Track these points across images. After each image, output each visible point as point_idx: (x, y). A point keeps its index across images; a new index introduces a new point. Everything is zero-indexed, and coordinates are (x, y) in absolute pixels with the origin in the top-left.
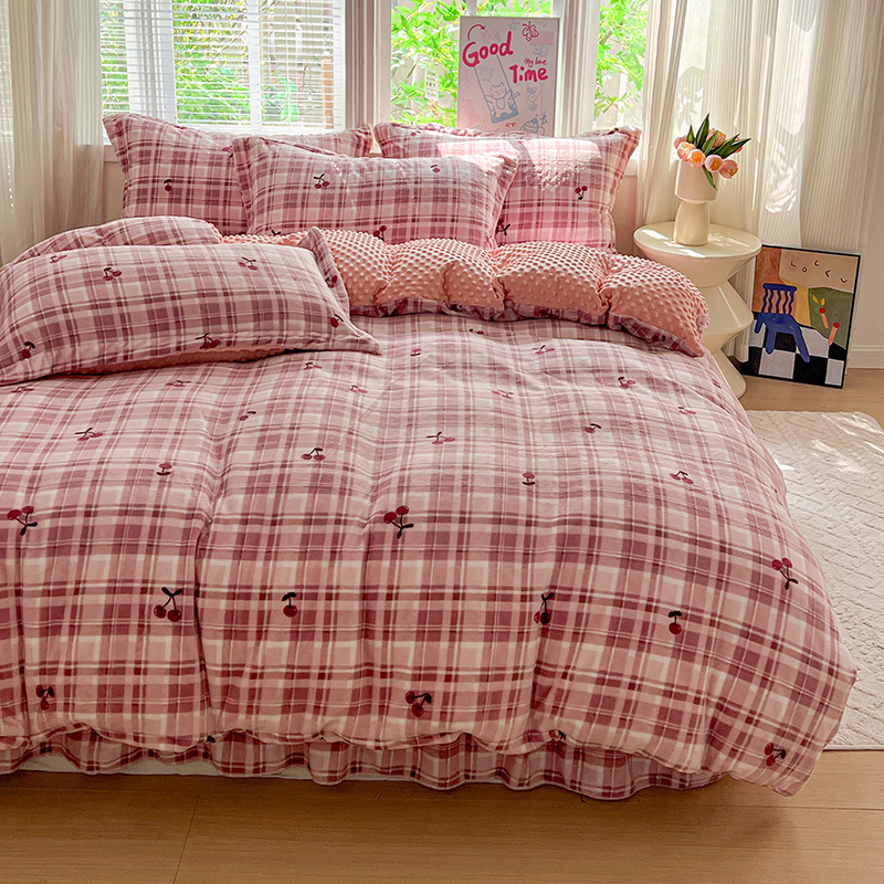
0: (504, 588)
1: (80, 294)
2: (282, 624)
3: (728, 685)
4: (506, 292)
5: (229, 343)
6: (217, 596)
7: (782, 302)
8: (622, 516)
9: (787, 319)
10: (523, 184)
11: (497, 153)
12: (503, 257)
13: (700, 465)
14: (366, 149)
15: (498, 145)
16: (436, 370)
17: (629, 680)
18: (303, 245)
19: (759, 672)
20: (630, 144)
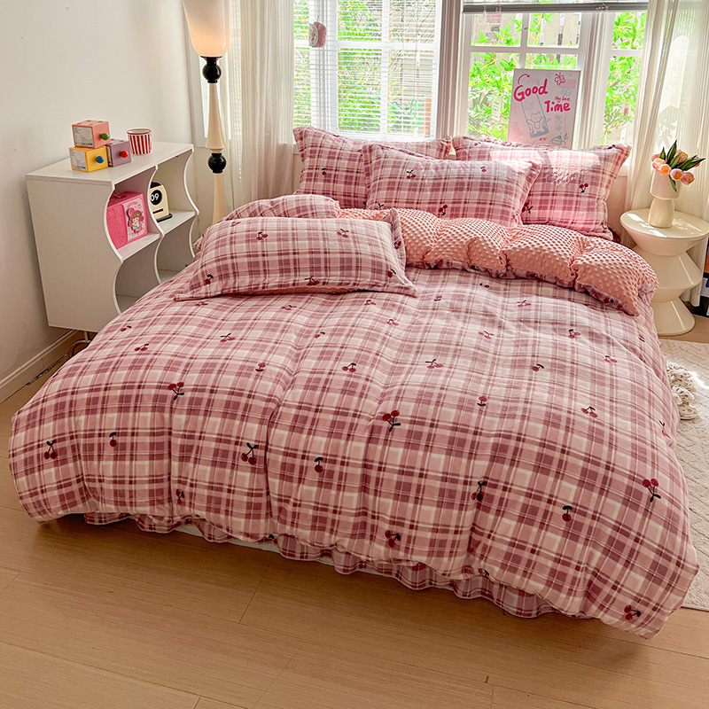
0: (453, 474)
2: (312, 476)
3: (601, 561)
4: (508, 261)
5: (324, 283)
6: (277, 452)
8: (539, 436)
10: (544, 180)
11: (528, 160)
12: (514, 234)
13: (608, 403)
14: (446, 152)
15: (530, 153)
16: (448, 312)
17: (531, 547)
18: (385, 219)
19: (624, 556)
20: (623, 156)
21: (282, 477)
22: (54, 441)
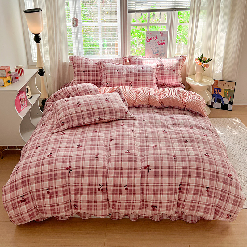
0: (171, 183)
1: (73, 110)
2: (125, 192)
3: (219, 202)
4: (162, 102)
5: (105, 119)
6: (111, 186)
7: (218, 92)
8: (195, 166)
9: (219, 96)
10: (161, 70)
11: (155, 63)
12: (160, 92)
13: (210, 151)
14: (126, 61)
15: (155, 61)
16: (149, 125)
17: (198, 202)
18: (116, 91)
19: (226, 199)
20: (184, 59)
21: (113, 194)
22: (24, 196)
